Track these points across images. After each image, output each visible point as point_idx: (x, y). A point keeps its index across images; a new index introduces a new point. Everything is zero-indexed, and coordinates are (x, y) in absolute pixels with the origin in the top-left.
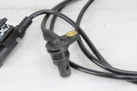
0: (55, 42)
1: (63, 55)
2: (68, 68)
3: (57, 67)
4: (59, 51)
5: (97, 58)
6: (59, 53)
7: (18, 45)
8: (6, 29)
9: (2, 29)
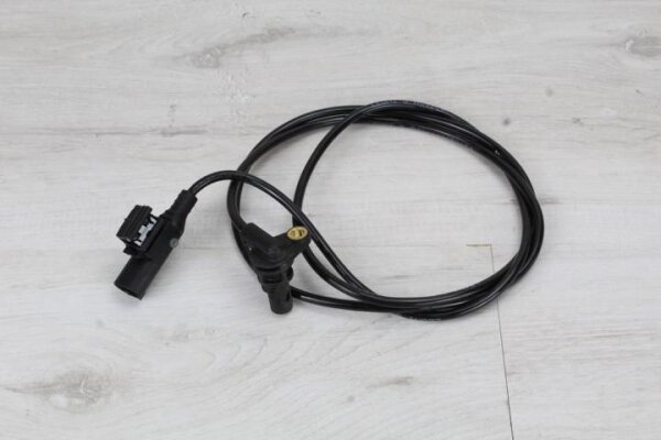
0: (271, 252)
1: (285, 275)
2: (288, 298)
3: (266, 295)
4: (278, 268)
5: (339, 277)
6: (277, 272)
7: (173, 251)
8: (150, 227)
9: (143, 227)
